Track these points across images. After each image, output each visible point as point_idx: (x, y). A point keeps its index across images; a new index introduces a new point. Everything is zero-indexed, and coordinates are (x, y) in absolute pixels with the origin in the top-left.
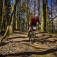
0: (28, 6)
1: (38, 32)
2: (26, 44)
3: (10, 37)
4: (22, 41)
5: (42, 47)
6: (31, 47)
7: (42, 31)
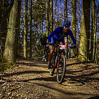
0: (51, 3)
1: (74, 62)
2: (42, 85)
3: (8, 71)
4: (33, 79)
5: (80, 92)
6: (53, 91)
7: (83, 59)
